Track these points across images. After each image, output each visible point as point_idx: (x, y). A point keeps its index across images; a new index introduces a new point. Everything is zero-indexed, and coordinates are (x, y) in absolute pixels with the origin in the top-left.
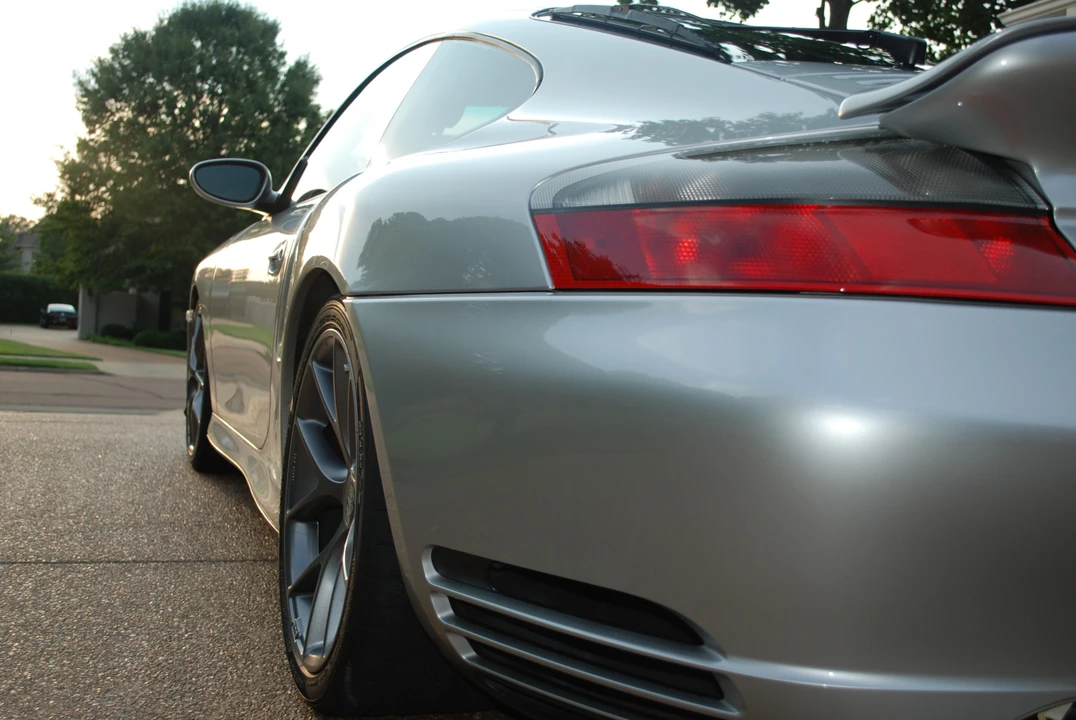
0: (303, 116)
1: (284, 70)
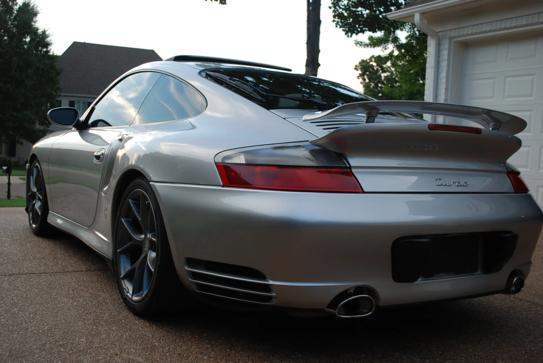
0: (28, 34)
1: (16, 8)
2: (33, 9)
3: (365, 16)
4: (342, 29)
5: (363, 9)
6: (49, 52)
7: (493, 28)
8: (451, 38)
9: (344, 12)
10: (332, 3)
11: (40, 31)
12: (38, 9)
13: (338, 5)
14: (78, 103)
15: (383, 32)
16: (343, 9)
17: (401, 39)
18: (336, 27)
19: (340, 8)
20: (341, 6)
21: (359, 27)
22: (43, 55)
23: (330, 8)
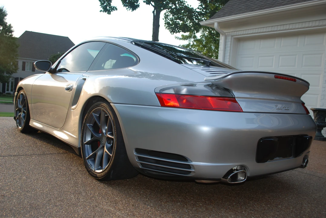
2: (4, 13)
3: (180, 24)
4: (169, 30)
5: (179, 21)
6: (12, 35)
7: (254, 32)
8: (232, 36)
9: (170, 21)
10: (164, 17)
11: (8, 25)
12: (7, 13)
13: (167, 18)
14: (27, 62)
15: (189, 33)
16: (170, 20)
17: (198, 37)
18: (166, 29)
19: (168, 20)
20: (169, 19)
21: (177, 30)
22: (9, 37)
23: (163, 19)
